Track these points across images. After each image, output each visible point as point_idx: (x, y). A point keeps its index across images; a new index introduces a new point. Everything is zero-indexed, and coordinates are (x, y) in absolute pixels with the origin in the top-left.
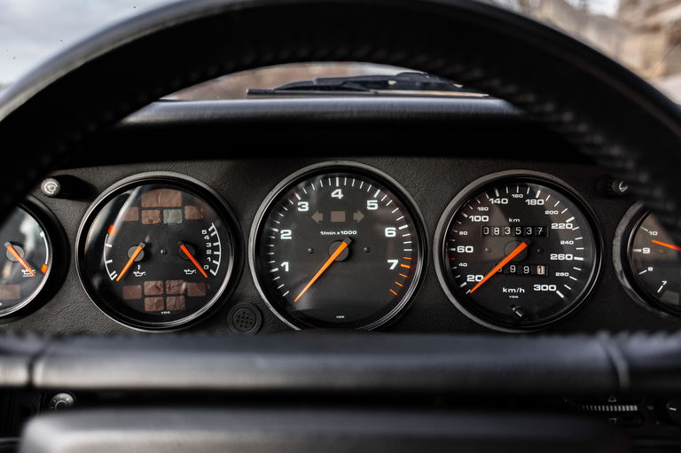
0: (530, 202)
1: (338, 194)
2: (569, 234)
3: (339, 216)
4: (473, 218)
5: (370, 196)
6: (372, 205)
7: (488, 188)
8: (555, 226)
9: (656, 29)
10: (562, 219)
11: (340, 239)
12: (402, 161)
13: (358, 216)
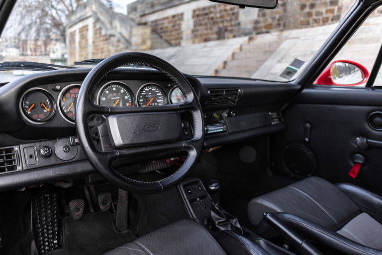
0: (153, 90)
1: (114, 89)
2: (160, 96)
3: (115, 94)
4: (142, 94)
5: (121, 89)
6: (122, 91)
7: (144, 87)
8: (158, 94)
9: (145, 24)
10: (158, 93)
11: (117, 99)
12: (128, 81)
13: (119, 94)
